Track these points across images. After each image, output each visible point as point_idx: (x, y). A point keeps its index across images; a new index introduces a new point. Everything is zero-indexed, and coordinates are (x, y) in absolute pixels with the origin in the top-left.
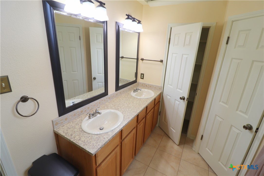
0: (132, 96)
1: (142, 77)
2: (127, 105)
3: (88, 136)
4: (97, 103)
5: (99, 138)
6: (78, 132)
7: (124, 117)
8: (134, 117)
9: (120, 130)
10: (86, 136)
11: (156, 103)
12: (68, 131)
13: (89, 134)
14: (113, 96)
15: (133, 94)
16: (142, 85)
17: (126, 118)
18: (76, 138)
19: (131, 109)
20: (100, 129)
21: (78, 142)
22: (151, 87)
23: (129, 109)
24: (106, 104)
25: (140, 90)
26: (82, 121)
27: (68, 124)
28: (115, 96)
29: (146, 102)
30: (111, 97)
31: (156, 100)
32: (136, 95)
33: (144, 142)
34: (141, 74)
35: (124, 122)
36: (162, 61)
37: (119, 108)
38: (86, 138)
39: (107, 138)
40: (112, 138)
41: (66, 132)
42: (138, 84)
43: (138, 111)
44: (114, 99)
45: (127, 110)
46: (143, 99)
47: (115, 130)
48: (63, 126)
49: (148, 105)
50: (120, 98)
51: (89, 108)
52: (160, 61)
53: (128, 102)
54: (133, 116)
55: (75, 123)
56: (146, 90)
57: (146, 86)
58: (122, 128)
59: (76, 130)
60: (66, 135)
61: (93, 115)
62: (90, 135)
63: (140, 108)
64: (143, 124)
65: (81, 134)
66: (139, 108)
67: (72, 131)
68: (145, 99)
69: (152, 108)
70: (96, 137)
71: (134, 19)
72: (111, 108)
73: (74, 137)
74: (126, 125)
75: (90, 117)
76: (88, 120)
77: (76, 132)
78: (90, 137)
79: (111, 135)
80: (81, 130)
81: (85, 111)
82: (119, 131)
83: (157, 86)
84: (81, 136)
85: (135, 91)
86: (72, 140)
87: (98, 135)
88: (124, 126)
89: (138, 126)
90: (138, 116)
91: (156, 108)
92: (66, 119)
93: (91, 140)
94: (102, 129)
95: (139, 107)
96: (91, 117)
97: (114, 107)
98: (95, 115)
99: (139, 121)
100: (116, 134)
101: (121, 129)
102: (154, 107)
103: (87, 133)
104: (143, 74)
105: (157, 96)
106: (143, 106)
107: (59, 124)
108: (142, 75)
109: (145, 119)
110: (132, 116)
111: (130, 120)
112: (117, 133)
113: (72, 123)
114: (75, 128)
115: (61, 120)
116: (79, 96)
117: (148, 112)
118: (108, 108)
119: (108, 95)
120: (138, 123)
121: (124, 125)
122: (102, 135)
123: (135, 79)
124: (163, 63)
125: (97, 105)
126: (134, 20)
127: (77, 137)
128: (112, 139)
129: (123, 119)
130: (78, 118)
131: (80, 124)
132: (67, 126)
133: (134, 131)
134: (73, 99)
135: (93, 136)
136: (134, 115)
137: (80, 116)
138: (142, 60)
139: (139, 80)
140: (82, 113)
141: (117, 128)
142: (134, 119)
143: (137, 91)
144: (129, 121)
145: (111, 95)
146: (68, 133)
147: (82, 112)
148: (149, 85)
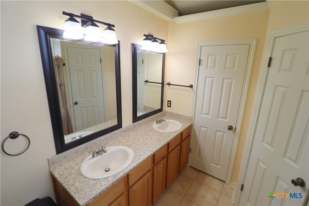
0: (153, 129)
1: (169, 105)
2: (143, 141)
3: (84, 180)
4: (107, 138)
5: (95, 185)
6: (74, 175)
7: (134, 158)
8: (148, 158)
9: (124, 174)
10: (82, 180)
11: (183, 138)
12: (64, 173)
13: (86, 178)
14: (129, 129)
15: (155, 126)
16: (169, 114)
17: (136, 159)
18: (69, 183)
19: (146, 147)
20: (106, 171)
21: (70, 187)
22: (179, 117)
23: (144, 147)
24: (119, 138)
25: (164, 121)
26: (84, 160)
27: (67, 163)
28: (132, 129)
29: (169, 137)
30: (126, 129)
31: (184, 134)
32: (158, 128)
33: (166, 187)
34: (168, 101)
35: (133, 164)
36: (191, 86)
37: (133, 144)
38: (80, 183)
39: (105, 185)
40: (111, 185)
41: (61, 173)
42: (165, 113)
43: (154, 150)
44: (130, 132)
45: (142, 147)
46: (166, 133)
47: (118, 175)
48: (61, 165)
49: (171, 141)
50: (138, 131)
51: (96, 144)
52: (189, 86)
53: (146, 136)
54: (146, 157)
55: (76, 162)
56: (172, 121)
57: (174, 116)
58: (128, 172)
59: (73, 171)
60: (60, 178)
61: (97, 153)
62: (86, 180)
63: (158, 146)
64: (162, 165)
65: (77, 178)
66: (156, 146)
67: (69, 172)
68: (168, 133)
69: (178, 145)
70: (92, 183)
71: (155, 38)
72: (123, 145)
73: (68, 181)
74: (134, 168)
75: (93, 156)
76: (91, 159)
77: (72, 175)
78: (85, 183)
79: (111, 182)
80: (79, 172)
81: (91, 147)
82: (122, 176)
83: (186, 116)
84: (76, 180)
85: (159, 122)
86: (64, 185)
87: (96, 181)
88: (131, 170)
89: (155, 168)
90: (154, 156)
91: (184, 144)
92: (66, 157)
93: (85, 187)
94: (108, 171)
95: (158, 144)
96: (95, 156)
97: (127, 143)
98: (100, 153)
99: (156, 162)
100: (117, 180)
101: (126, 173)
102: (181, 143)
103: (84, 177)
104: (170, 101)
105: (185, 130)
106: (164, 142)
107: (57, 163)
108: (169, 103)
109: (165, 159)
110: (144, 156)
111: (141, 162)
112: (120, 179)
113: (72, 162)
114: (74, 169)
115: (58, 159)
116: (91, 128)
117: (170, 150)
118: (119, 145)
119: (122, 127)
120: (155, 164)
121: (131, 168)
122: (101, 180)
123: (160, 108)
124: (193, 89)
125: (107, 140)
126: (155, 40)
127: (72, 181)
128: (111, 187)
129: (133, 160)
130: (81, 156)
131: (80, 164)
132: (65, 166)
133: (149, 175)
134: (83, 131)
135: (90, 180)
136: (148, 155)
137: (84, 153)
138: (169, 84)
139: (166, 108)
140: (87, 150)
141: (121, 172)
142: (146, 160)
143: (160, 122)
144: (138, 163)
145: (126, 127)
146: (63, 175)
147: (86, 148)
148: (177, 114)
